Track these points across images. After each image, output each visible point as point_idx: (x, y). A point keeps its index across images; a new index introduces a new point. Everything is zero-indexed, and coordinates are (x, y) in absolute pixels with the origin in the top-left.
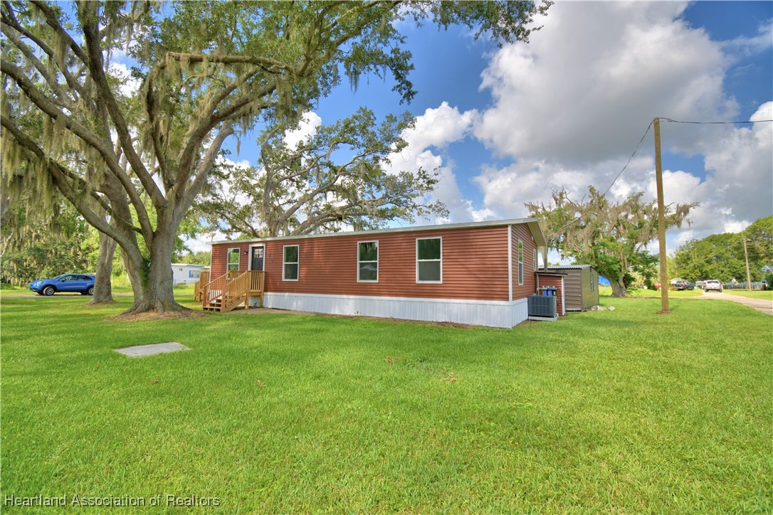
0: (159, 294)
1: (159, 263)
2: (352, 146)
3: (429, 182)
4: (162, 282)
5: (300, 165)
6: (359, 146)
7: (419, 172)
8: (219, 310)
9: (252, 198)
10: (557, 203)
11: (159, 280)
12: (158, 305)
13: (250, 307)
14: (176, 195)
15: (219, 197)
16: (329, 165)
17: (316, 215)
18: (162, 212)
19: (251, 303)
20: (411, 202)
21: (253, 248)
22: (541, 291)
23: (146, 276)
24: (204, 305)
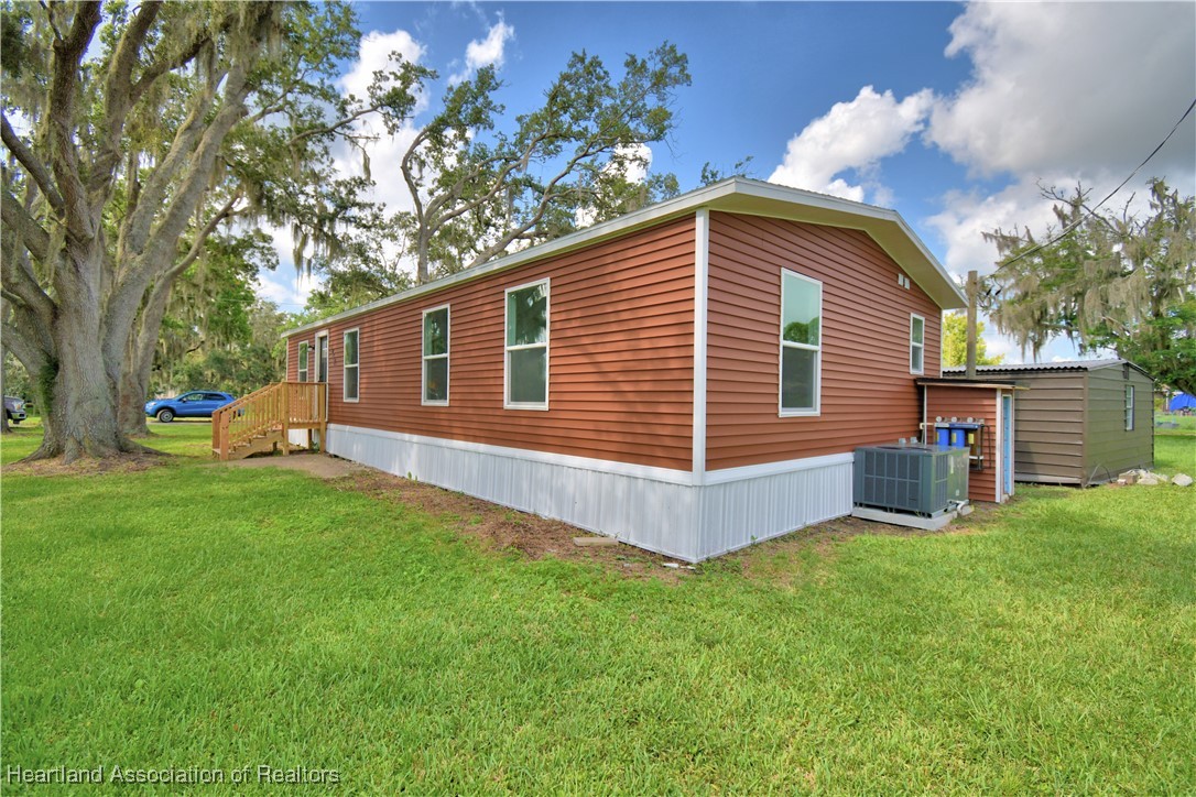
22: (930, 429)
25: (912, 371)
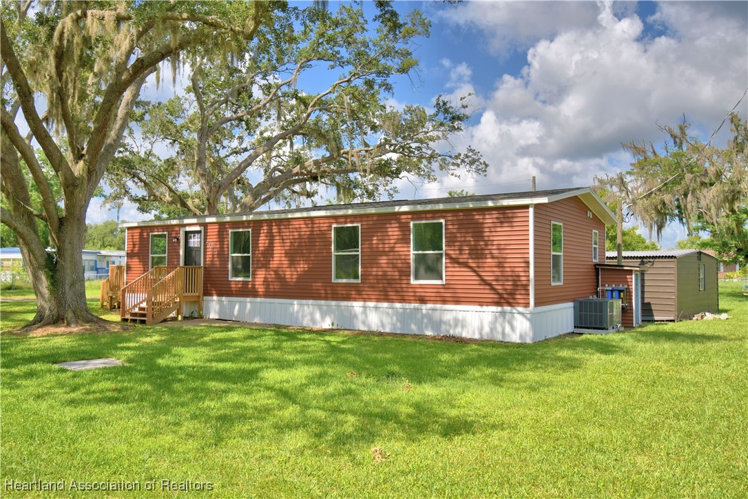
0: (69, 301)
1: (69, 259)
2: (332, 63)
3: (453, 119)
4: (72, 285)
5: (250, 96)
6: (342, 64)
7: (438, 104)
8: (143, 322)
9: (177, 147)
10: (675, 143)
11: (68, 281)
12: (70, 315)
13: (185, 318)
14: (89, 169)
15: (129, 147)
16: (295, 96)
17: (277, 174)
18: (72, 193)
19: (186, 311)
20: (428, 148)
21: (187, 233)
22: (603, 291)
23: (52, 277)
24: (123, 315)
25: (594, 261)
